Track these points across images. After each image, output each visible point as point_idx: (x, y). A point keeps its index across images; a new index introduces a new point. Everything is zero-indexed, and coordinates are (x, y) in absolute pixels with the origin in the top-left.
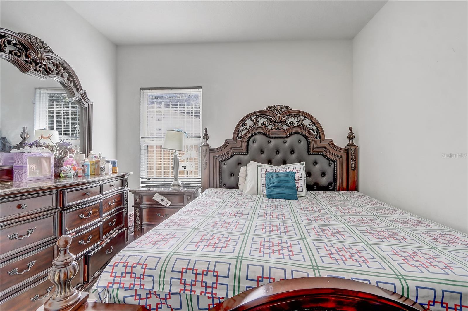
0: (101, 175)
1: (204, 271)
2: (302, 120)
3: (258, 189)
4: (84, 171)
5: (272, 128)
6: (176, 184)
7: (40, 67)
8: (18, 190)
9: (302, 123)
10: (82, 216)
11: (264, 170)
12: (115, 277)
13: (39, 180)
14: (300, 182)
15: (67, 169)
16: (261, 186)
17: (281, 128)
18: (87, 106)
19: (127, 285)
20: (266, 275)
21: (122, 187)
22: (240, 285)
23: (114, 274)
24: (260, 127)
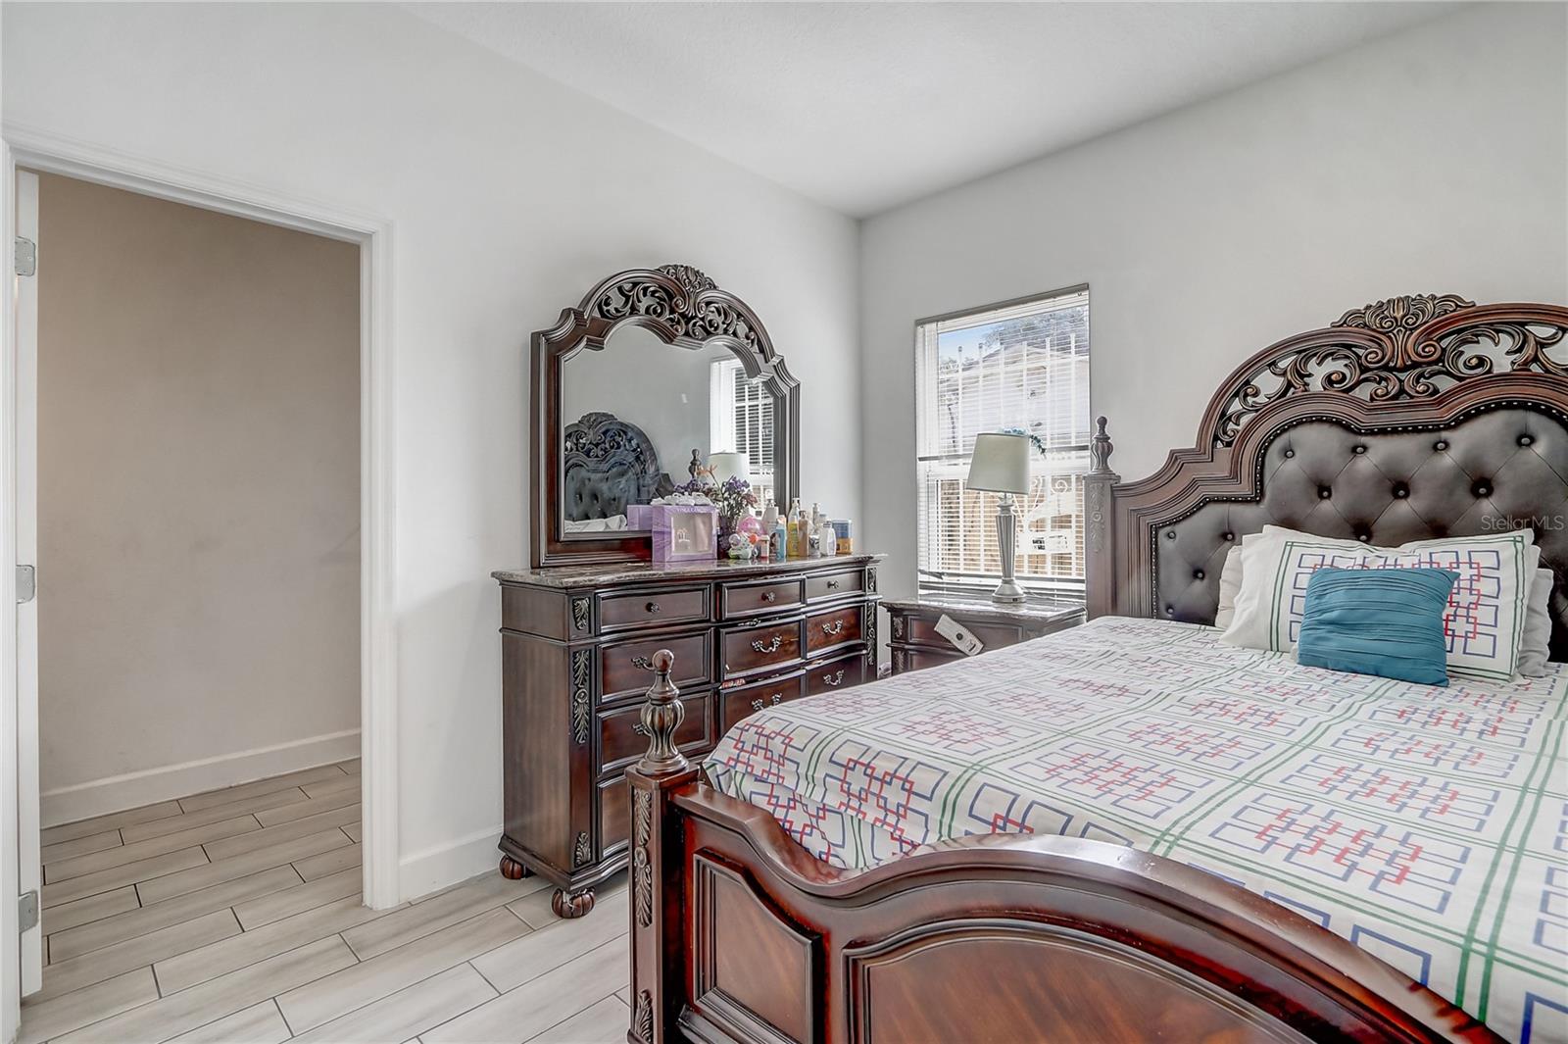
0: (811, 556)
1: (886, 773)
2: (1537, 343)
3: (1273, 630)
4: (772, 545)
5: (1371, 395)
6: (1008, 592)
7: (694, 325)
8: (645, 575)
9: (1536, 356)
10: (758, 645)
11: (1308, 561)
12: (742, 750)
13: (691, 561)
14: (1484, 615)
15: (742, 542)
16: (1286, 617)
17: (1417, 392)
18: (786, 391)
19: (758, 772)
20: (1016, 815)
21: (860, 592)
22: (953, 824)
23: (740, 745)
24: (1316, 396)
